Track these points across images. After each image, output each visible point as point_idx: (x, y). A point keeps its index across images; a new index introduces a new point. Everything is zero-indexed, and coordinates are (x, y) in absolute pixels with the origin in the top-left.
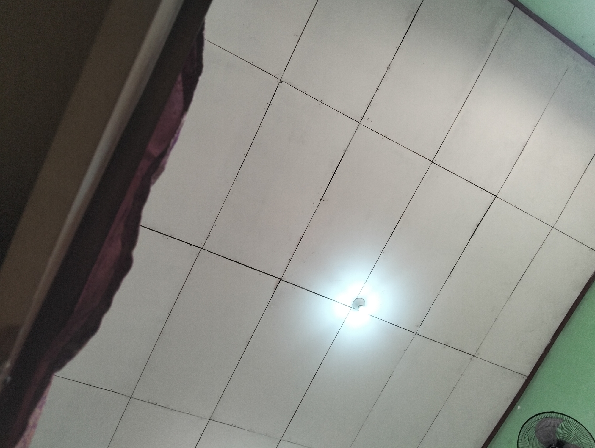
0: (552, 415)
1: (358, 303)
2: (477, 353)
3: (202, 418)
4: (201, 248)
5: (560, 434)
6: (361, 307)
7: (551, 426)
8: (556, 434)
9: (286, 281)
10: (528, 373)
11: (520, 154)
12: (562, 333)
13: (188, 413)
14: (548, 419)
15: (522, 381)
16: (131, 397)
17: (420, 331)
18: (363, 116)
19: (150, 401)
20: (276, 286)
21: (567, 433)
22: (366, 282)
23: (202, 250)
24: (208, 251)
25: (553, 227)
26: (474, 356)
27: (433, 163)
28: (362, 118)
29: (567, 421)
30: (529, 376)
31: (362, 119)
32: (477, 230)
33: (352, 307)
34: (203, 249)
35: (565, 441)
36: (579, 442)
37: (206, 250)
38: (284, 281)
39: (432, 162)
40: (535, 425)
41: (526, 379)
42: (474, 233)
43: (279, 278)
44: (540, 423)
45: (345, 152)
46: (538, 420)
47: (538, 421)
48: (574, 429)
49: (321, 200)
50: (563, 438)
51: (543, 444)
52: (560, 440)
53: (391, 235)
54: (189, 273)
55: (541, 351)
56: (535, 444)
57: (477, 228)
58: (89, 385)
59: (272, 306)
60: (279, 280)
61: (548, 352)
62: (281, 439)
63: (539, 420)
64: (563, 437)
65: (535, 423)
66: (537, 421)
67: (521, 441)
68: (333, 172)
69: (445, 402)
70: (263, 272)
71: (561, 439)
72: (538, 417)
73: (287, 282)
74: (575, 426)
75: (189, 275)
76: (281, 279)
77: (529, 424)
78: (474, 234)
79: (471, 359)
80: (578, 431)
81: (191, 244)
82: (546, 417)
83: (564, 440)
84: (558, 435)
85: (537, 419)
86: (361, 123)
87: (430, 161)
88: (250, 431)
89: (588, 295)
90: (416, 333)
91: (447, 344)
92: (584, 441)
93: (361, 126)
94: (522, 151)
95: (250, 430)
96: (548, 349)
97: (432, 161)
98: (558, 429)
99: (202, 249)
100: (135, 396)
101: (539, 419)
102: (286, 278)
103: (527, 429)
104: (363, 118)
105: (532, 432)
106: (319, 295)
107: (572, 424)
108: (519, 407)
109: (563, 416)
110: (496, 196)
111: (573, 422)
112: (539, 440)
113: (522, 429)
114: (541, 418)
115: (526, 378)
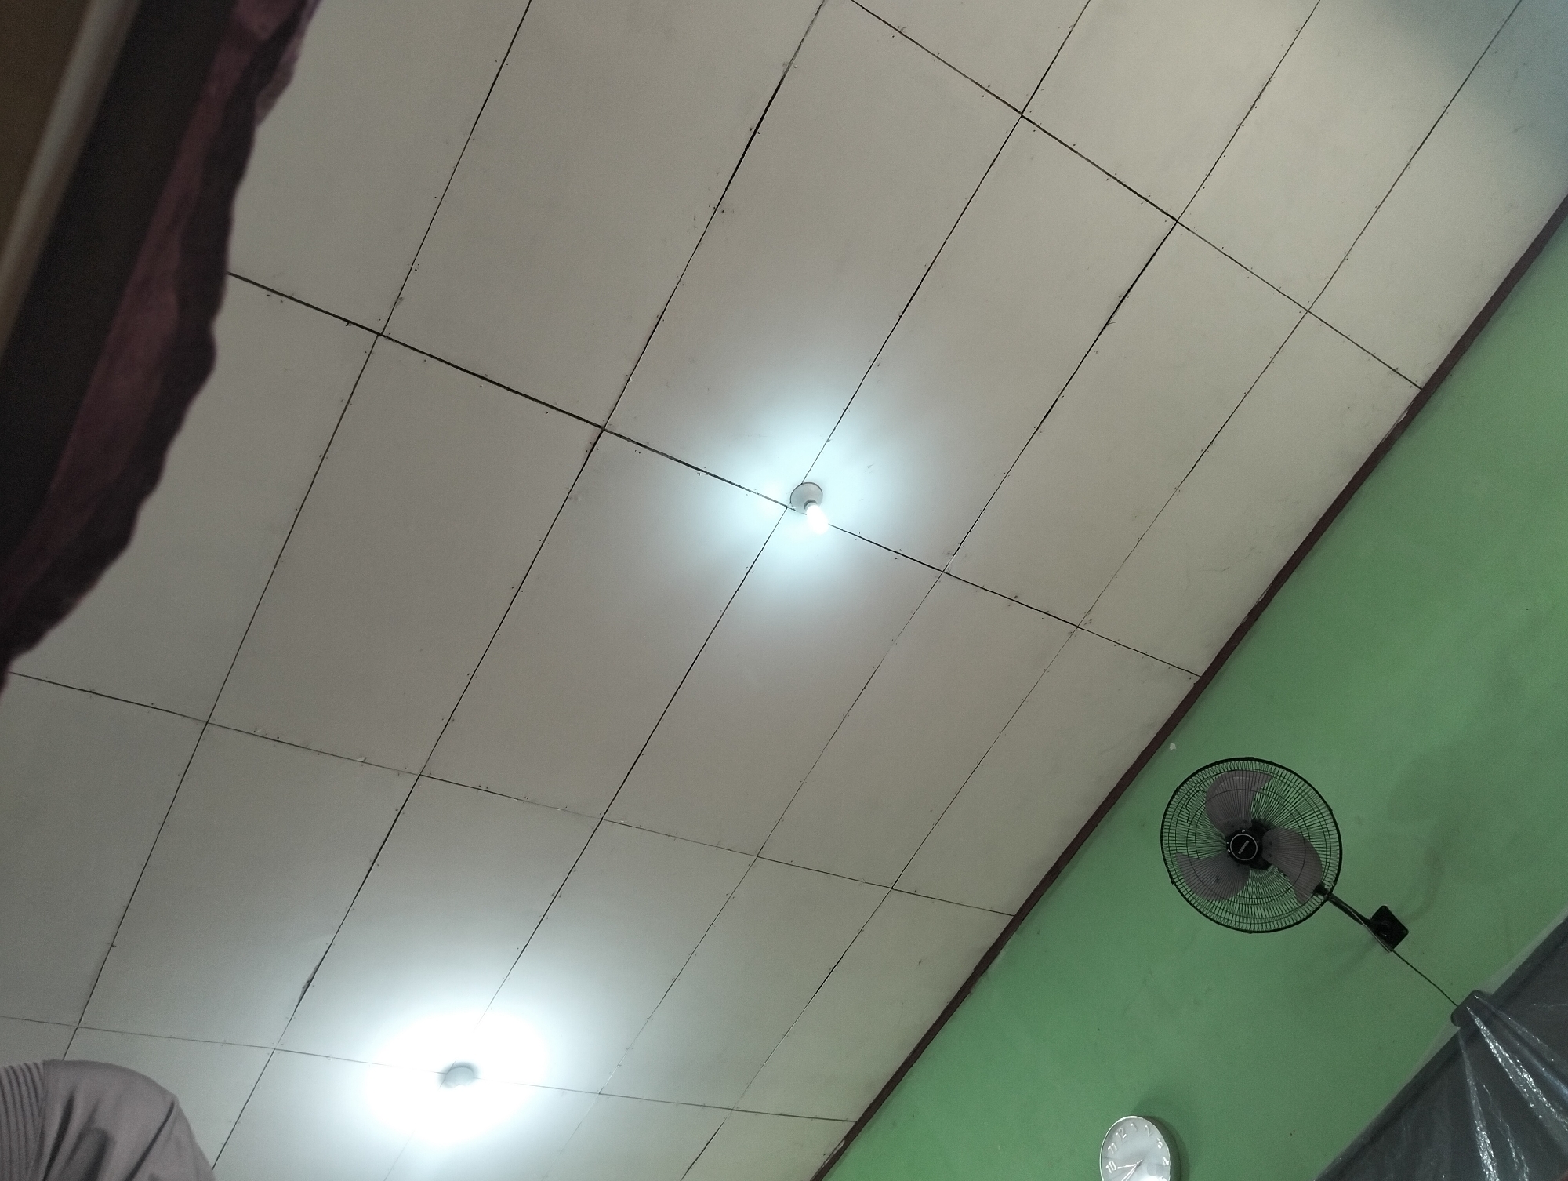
0: (1247, 765)
1: (805, 496)
2: (1087, 619)
3: (399, 773)
4: (378, 334)
5: (1262, 807)
6: (812, 508)
7: (1243, 790)
8: (1253, 808)
9: (615, 434)
10: (1201, 669)
11: (1252, 108)
12: (1293, 576)
13: (362, 759)
14: (1237, 773)
15: (1188, 686)
16: (207, 723)
17: (954, 565)
19: (258, 732)
20: (591, 446)
21: (1275, 806)
23: (380, 338)
24: (396, 341)
25: (1308, 311)
26: (1078, 627)
27: (1025, 118)
29: (1282, 779)
30: (1204, 674)
32: (1118, 311)
33: (790, 506)
34: (384, 336)
35: (1270, 823)
36: (1301, 823)
37: (392, 340)
38: (612, 433)
39: (1022, 116)
40: (1206, 786)
41: (1196, 682)
42: (1109, 321)
43: (599, 426)
44: (1218, 783)
45: (787, 71)
46: (1214, 775)
47: (1214, 778)
48: (1292, 794)
49: (715, 209)
50: (1266, 815)
51: (1221, 830)
52: (1260, 820)
53: (900, 317)
54: (348, 403)
55: (1239, 616)
56: (1201, 829)
57: (1120, 304)
58: (90, 692)
59: (580, 499)
60: (600, 430)
61: (1256, 619)
62: (602, 820)
63: (1217, 776)
64: (1266, 813)
65: (1206, 782)
66: (1212, 777)
67: (1171, 820)
68: (751, 130)
69: (1000, 733)
70: (554, 408)
71: (1262, 817)
72: (1216, 768)
73: (621, 436)
74: (1297, 789)
75: (347, 406)
76: (603, 429)
77: (1193, 785)
78: (1111, 321)
79: (1072, 633)
80: (1303, 801)
81: (349, 322)
82: (1233, 769)
83: (1268, 820)
84: (1257, 811)
85: (1212, 774)
87: (1016, 110)
88: (524, 803)
89: (1367, 487)
90: (943, 572)
91: (1015, 597)
92: (1312, 821)
94: (1259, 97)
95: (524, 799)
96: (1255, 614)
97: (1022, 113)
98: (1258, 797)
99: (381, 335)
100: (217, 717)
101: (1217, 774)
102: (618, 423)
103: (1187, 796)
105: (1198, 802)
106: (703, 471)
107: (1288, 782)
108: (1173, 746)
110: (1177, 221)
111: (1294, 781)
112: (1212, 820)
113: (1176, 796)
114: (1222, 771)
115: (1196, 679)
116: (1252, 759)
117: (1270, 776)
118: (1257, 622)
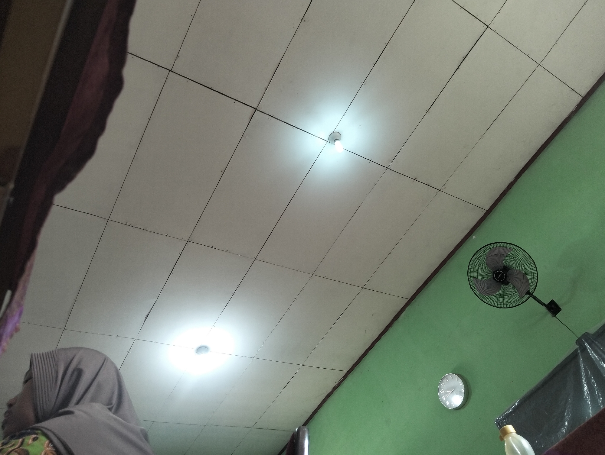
0: (499, 245)
1: (334, 137)
2: (443, 188)
3: (180, 240)
5: (507, 261)
6: (337, 142)
7: (500, 254)
8: (504, 261)
9: (261, 111)
10: (487, 208)
12: (526, 171)
13: (166, 235)
14: (499, 248)
15: (482, 214)
16: (108, 220)
17: (392, 165)
19: (128, 224)
20: (251, 116)
21: (513, 260)
22: (344, 115)
23: (171, 72)
24: (177, 73)
25: (539, 64)
26: (440, 190)
30: (488, 210)
32: (462, 63)
33: (328, 141)
34: (172, 71)
35: (510, 267)
36: (523, 267)
37: (175, 73)
38: (259, 111)
40: (486, 253)
41: (485, 213)
43: (254, 108)
44: (491, 251)
48: (520, 257)
49: (302, 20)
51: (491, 269)
53: (375, 65)
55: (504, 187)
56: (483, 269)
57: (463, 61)
58: (65, 207)
59: (247, 137)
61: (510, 189)
62: (255, 259)
63: (491, 249)
64: (509, 264)
65: (486, 251)
66: (489, 249)
67: (472, 265)
69: (407, 230)
70: (237, 100)
71: (507, 265)
72: (488, 247)
73: (263, 112)
74: (522, 254)
75: (158, 99)
76: (256, 109)
77: (482, 252)
78: (459, 68)
79: (437, 193)
80: (524, 259)
81: (159, 66)
82: (497, 246)
84: (505, 263)
88: (226, 252)
90: (388, 168)
91: (416, 178)
92: (527, 267)
95: (227, 250)
96: (510, 186)
98: (506, 257)
100: (112, 218)
102: (261, 108)
103: (478, 256)
105: (483, 259)
106: (295, 127)
107: (519, 252)
108: (474, 237)
109: (512, 245)
110: (488, 27)
111: (521, 251)
112: (488, 266)
113: (474, 256)
114: (493, 247)
115: (485, 211)
116: (505, 243)
117: (516, 250)
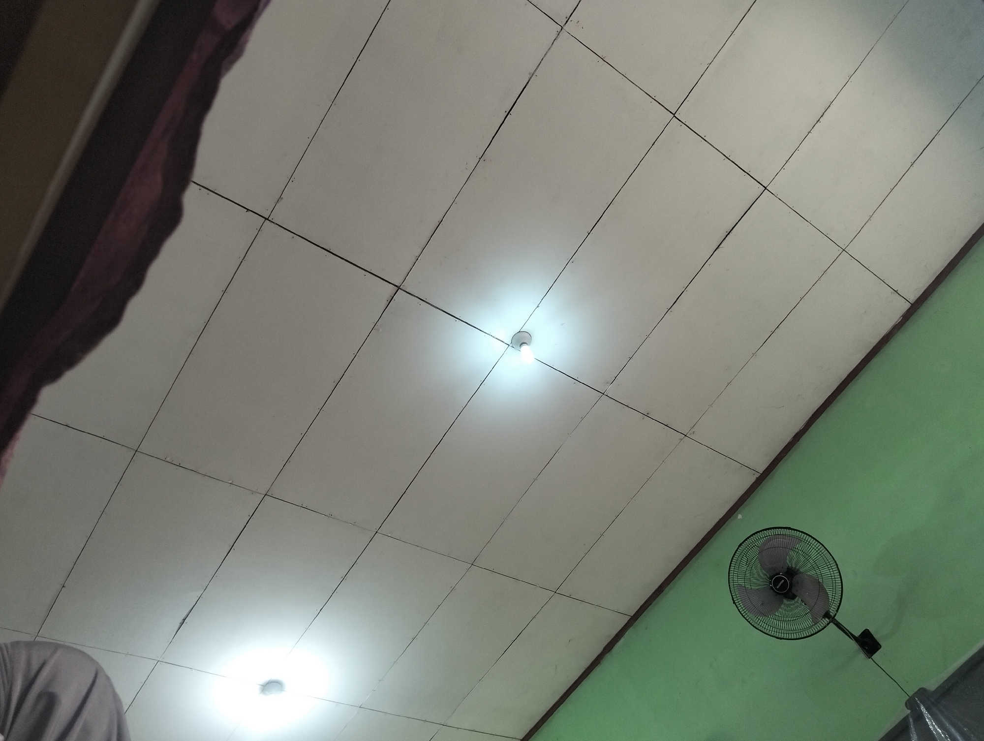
0: (787, 532)
1: (521, 339)
2: (691, 431)
3: (253, 492)
4: (266, 219)
5: (794, 559)
6: (524, 347)
7: (783, 547)
8: (788, 560)
9: (407, 292)
10: (761, 469)
11: (817, 122)
12: (823, 415)
13: (231, 482)
14: (780, 536)
15: (752, 479)
16: (136, 451)
17: (611, 390)
18: (570, 16)
19: (168, 459)
20: (390, 298)
21: (802, 559)
22: (538, 307)
23: (267, 221)
24: (276, 224)
25: (843, 250)
26: (686, 436)
27: (676, 117)
28: (567, 19)
29: (805, 541)
30: (763, 473)
31: (567, 22)
32: (725, 241)
33: (511, 345)
34: (269, 220)
35: (798, 570)
36: (818, 572)
37: (274, 223)
38: (404, 291)
39: (674, 116)
40: (759, 543)
41: (757, 477)
42: (719, 246)
43: (396, 286)
44: (765, 544)
45: (531, 78)
46: (765, 537)
47: (765, 539)
48: (813, 554)
49: (480, 159)
50: (796, 565)
51: (767, 572)
52: (792, 567)
53: (589, 234)
54: (243, 260)
55: (787, 438)
56: (754, 570)
57: (726, 237)
58: (66, 426)
59: (381, 330)
60: (397, 288)
61: (798, 441)
62: (377, 532)
63: (767, 538)
65: (760, 540)
67: (736, 563)
68: (506, 112)
69: (632, 499)
70: (370, 273)
71: (794, 566)
72: (766, 533)
73: (410, 294)
75: (242, 262)
76: (399, 288)
77: (752, 542)
78: (721, 246)
79: (681, 439)
80: (820, 557)
81: (248, 210)
82: (777, 534)
83: (797, 568)
84: (790, 562)
85: (763, 536)
86: (565, 28)
87: (671, 112)
88: (328, 517)
89: (875, 361)
90: (603, 394)
91: (648, 414)
92: (825, 571)
93: (564, 34)
94: (822, 116)
95: (329, 515)
96: (798, 437)
97: (674, 114)
98: (791, 553)
99: (268, 219)
100: (143, 448)
101: (767, 536)
102: (408, 286)
103: (746, 549)
104: (569, 18)
105: (753, 553)
106: (459, 319)
107: (812, 545)
108: (740, 517)
110: (766, 188)
111: (815, 544)
112: (762, 566)
113: (740, 548)
114: (770, 534)
115: (758, 475)
116: (789, 528)
117: (809, 543)
118: (799, 442)
